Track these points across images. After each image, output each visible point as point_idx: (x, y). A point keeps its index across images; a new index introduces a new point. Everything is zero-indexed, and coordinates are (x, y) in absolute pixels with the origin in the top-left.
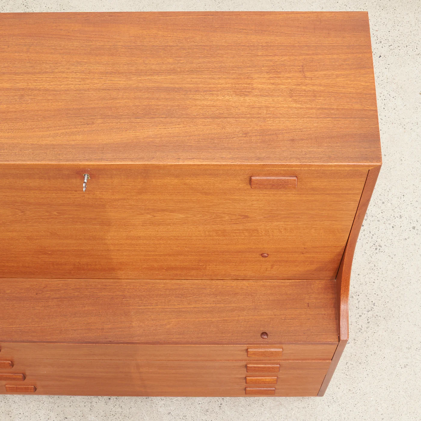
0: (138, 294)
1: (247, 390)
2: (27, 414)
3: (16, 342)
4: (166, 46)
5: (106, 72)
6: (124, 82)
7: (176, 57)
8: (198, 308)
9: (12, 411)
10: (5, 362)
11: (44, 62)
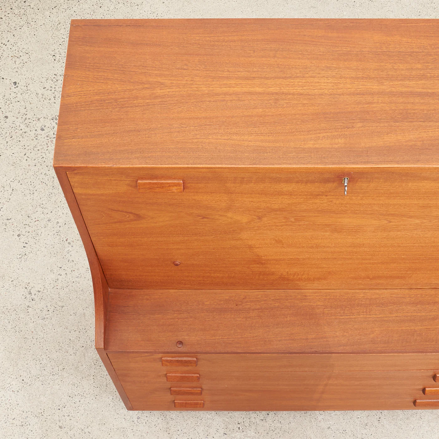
0: (339, 304)
1: (418, 402)
2: (185, 431)
3: (220, 353)
4: (411, 52)
5: (357, 77)
6: (377, 87)
7: (424, 63)
8: (400, 317)
9: (169, 428)
10: (193, 375)
11: (293, 66)
